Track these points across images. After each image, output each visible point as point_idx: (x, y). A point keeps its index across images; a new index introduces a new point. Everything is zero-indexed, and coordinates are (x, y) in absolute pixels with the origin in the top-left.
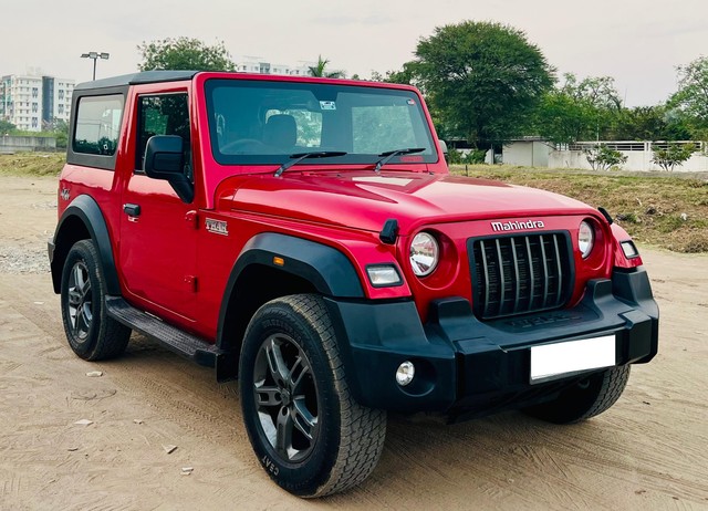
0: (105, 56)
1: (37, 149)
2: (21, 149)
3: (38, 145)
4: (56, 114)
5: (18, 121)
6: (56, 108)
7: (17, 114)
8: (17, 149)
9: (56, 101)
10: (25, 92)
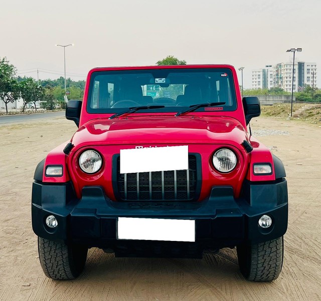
0: (300, 50)
1: (285, 102)
2: (277, 102)
3: (286, 99)
4: (306, 82)
5: (286, 87)
6: (306, 79)
7: (285, 83)
8: (274, 102)
9: (306, 75)
10: (288, 71)
